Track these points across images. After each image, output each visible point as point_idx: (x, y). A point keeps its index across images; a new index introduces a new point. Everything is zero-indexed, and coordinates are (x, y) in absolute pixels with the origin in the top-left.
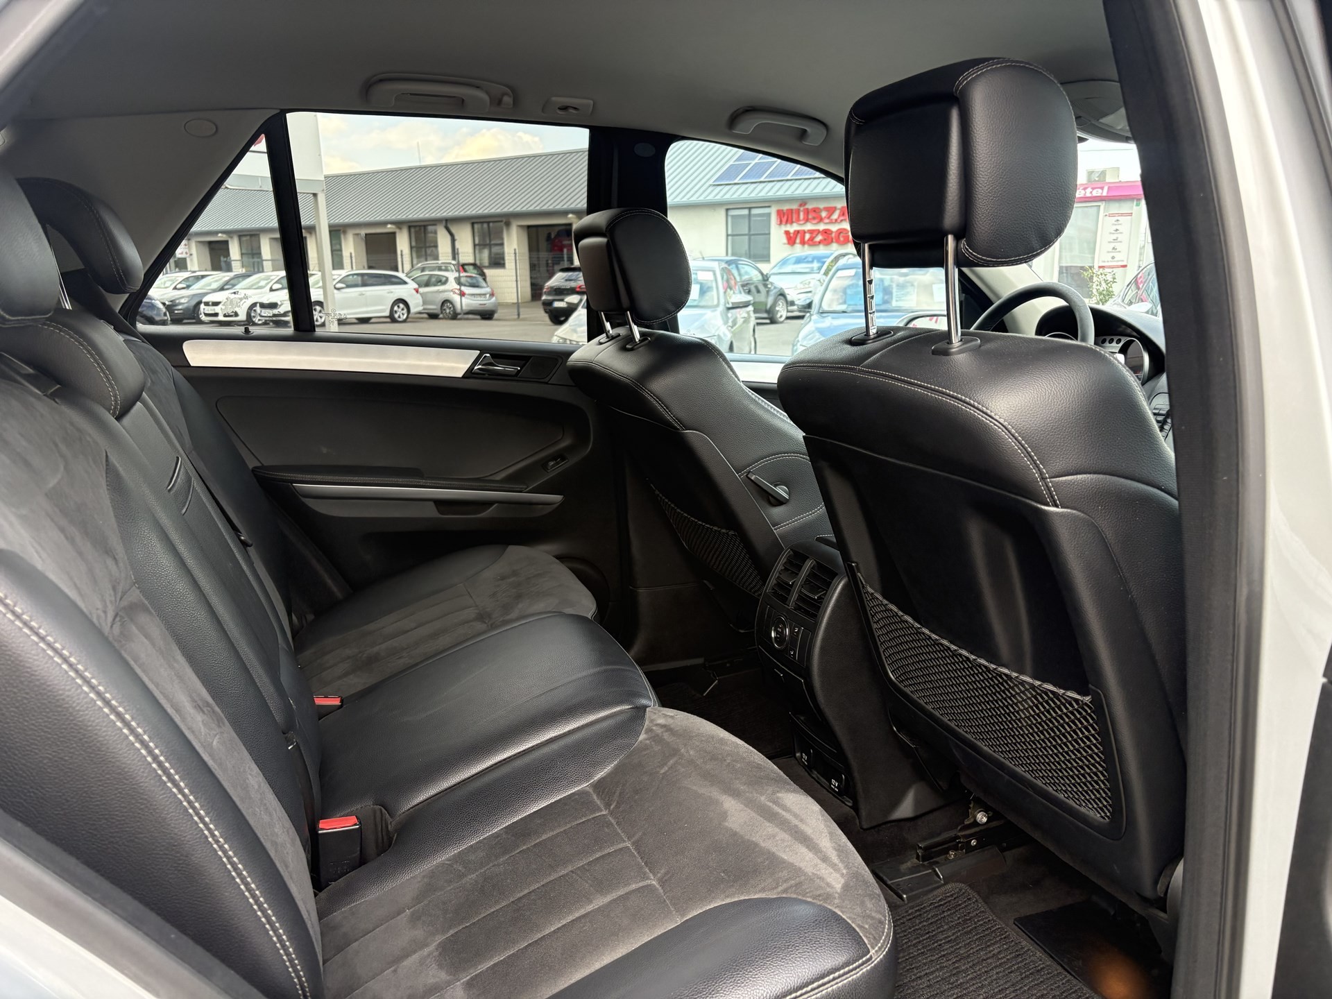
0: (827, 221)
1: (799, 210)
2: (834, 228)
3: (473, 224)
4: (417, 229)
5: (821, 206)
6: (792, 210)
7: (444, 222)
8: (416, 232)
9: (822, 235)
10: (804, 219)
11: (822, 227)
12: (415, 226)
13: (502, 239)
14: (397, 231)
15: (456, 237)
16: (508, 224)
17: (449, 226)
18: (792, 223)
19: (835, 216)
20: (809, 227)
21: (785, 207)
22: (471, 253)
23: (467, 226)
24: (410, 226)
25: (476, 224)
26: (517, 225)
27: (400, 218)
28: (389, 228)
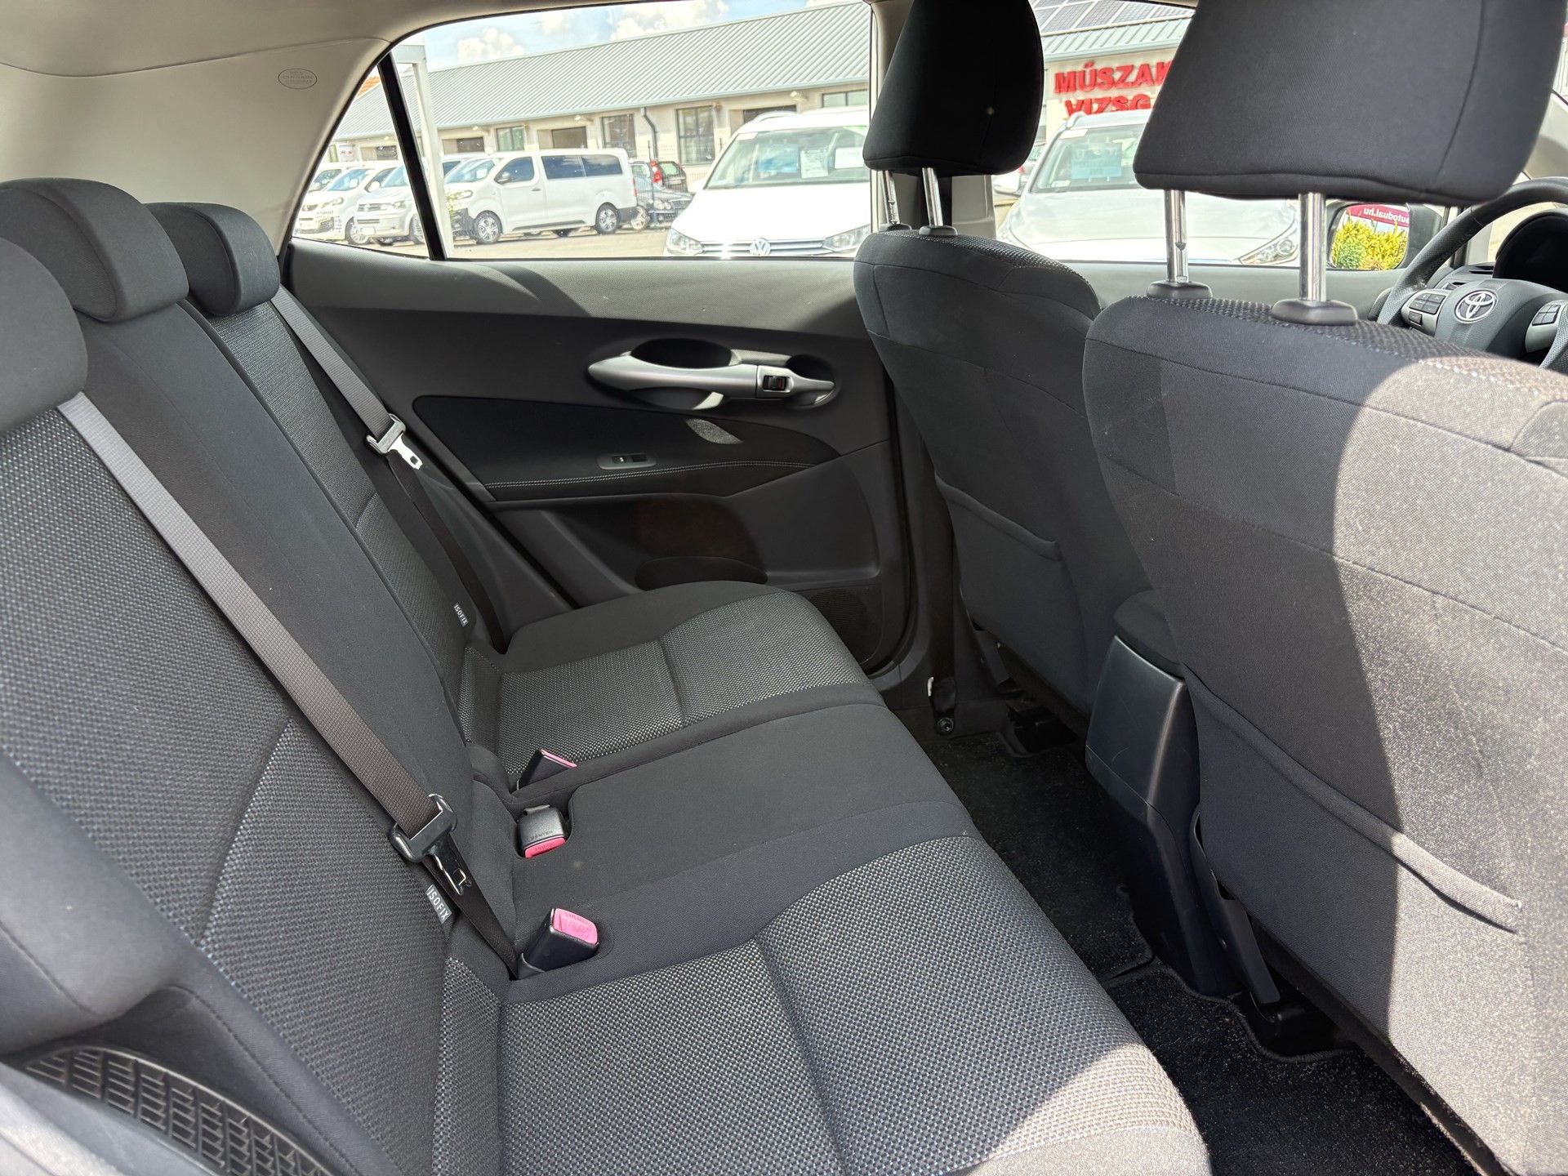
0: (1121, 85)
1: (1084, 72)
2: (1130, 94)
3: (677, 110)
4: (612, 122)
5: (1115, 65)
6: (1075, 73)
7: (642, 110)
8: (610, 124)
9: (1114, 105)
10: (1090, 85)
11: (1114, 93)
12: (609, 118)
14: (587, 124)
15: (658, 129)
16: (719, 109)
17: (649, 114)
18: (1075, 89)
19: (1132, 77)
20: (1098, 94)
21: (1068, 69)
22: (676, 148)
23: (670, 115)
24: (603, 118)
25: (680, 112)
26: (731, 111)
27: (590, 108)
28: (578, 122)
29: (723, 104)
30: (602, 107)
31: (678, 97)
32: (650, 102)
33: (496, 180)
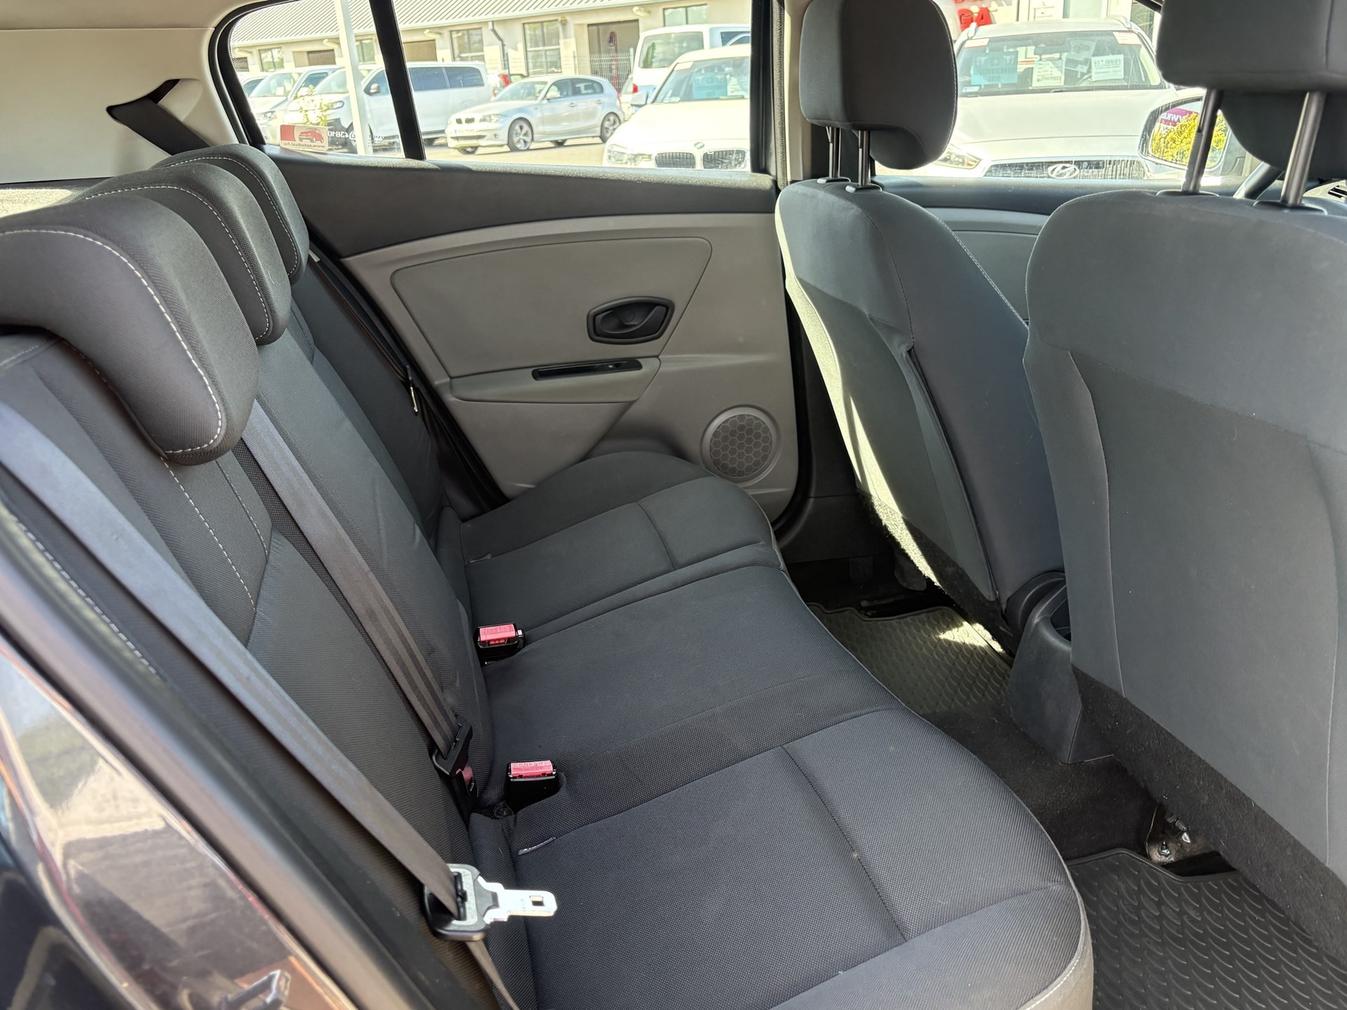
3: (524, 24)
4: (460, 34)
7: (490, 24)
8: (458, 37)
12: (458, 31)
13: (558, 44)
14: (437, 37)
15: (505, 43)
16: (564, 23)
17: (496, 28)
22: (523, 61)
23: (518, 27)
24: (451, 31)
25: (527, 26)
26: (575, 25)
27: (438, 23)
28: (428, 36)
29: (568, 18)
30: (451, 21)
31: (524, 12)
32: (497, 16)
33: (367, 91)
